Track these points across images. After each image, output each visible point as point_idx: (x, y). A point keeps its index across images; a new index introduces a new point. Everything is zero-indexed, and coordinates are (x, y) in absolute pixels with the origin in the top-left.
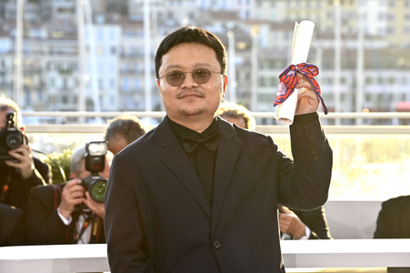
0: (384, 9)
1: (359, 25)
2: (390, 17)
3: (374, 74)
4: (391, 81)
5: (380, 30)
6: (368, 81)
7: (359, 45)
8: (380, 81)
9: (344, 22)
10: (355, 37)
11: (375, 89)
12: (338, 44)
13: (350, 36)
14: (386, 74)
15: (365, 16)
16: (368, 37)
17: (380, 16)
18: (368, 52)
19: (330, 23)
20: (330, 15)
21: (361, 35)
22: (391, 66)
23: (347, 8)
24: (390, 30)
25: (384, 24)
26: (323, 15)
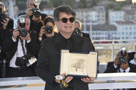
0: (97, 14)
1: (90, 18)
2: (98, 16)
3: (95, 32)
4: (99, 34)
5: (96, 20)
6: (93, 34)
7: (90, 24)
8: (96, 34)
9: (86, 17)
10: (89, 22)
11: (95, 36)
12: (85, 24)
13: (88, 21)
14: (98, 32)
15: (91, 16)
16: (93, 22)
17: (96, 16)
18: (93, 26)
19: (82, 18)
20: (82, 16)
21: (91, 21)
22: (99, 30)
23: (87, 14)
24: (99, 20)
25: (97, 18)
26: (80, 16)
